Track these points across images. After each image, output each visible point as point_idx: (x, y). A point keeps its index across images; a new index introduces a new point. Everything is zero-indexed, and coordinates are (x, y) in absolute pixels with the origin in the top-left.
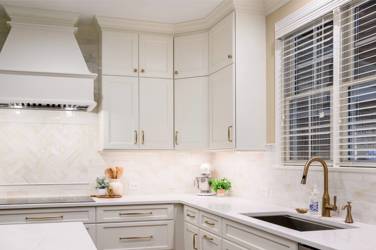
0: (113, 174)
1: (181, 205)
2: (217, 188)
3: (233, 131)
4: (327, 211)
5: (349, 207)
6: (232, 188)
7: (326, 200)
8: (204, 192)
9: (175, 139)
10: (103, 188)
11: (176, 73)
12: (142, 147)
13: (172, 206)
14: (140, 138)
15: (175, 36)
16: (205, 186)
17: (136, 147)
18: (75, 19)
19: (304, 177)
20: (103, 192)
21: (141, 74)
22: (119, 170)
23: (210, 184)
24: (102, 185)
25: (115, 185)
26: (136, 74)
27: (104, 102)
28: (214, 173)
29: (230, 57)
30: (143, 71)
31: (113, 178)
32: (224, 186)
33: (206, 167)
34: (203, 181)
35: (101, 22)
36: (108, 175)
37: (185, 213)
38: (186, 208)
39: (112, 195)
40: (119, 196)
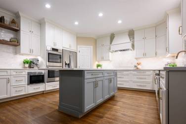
9: (156, 54)
12: (146, 57)
18: (128, 31)
24: (135, 66)
34: (167, 65)
36: (137, 64)
39: (137, 68)
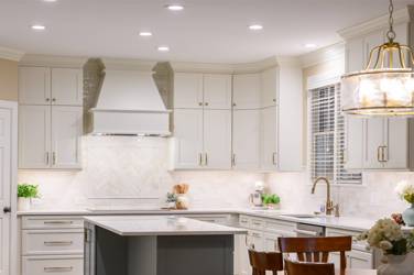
0: (180, 189)
1: (237, 215)
2: (268, 202)
3: (276, 156)
4: (329, 211)
5: (337, 207)
6: (281, 203)
7: (328, 205)
8: (257, 206)
9: (233, 161)
10: (173, 201)
11: (234, 105)
13: (230, 215)
14: (204, 160)
15: (233, 74)
16: (258, 201)
17: (200, 167)
19: (313, 189)
20: (172, 204)
21: (205, 107)
22: (186, 187)
23: (263, 199)
24: (171, 198)
25: (183, 199)
26: (201, 107)
28: (267, 190)
29: (274, 100)
30: (207, 104)
31: (180, 193)
32: (274, 201)
33: (259, 184)
34: (257, 196)
37: (241, 219)
38: (241, 216)
40: (185, 209)
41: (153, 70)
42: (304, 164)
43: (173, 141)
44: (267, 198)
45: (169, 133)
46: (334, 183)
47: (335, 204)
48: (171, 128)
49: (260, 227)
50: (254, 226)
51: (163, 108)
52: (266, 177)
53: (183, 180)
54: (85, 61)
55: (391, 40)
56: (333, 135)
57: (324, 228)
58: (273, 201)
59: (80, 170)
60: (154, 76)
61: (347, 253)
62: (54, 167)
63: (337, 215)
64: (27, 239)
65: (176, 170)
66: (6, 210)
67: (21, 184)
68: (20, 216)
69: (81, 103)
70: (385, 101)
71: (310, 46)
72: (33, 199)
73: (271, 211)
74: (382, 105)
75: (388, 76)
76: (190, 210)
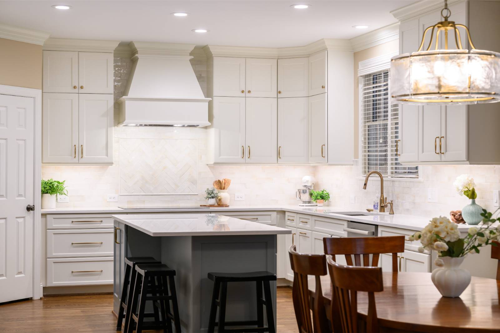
0: (221, 185)
1: (283, 212)
2: (316, 199)
3: (325, 148)
4: (382, 208)
5: (391, 204)
6: (331, 199)
7: (382, 200)
8: (304, 202)
9: (279, 153)
10: (213, 198)
11: (280, 92)
12: (248, 160)
13: (275, 213)
14: (246, 153)
15: (278, 59)
16: (306, 197)
17: (243, 161)
19: (365, 184)
20: (212, 201)
21: (248, 95)
22: (227, 182)
23: (311, 195)
25: (224, 195)
26: (243, 95)
27: (215, 120)
28: (316, 185)
29: (323, 87)
30: (249, 92)
31: (221, 189)
33: (308, 179)
34: (304, 192)
35: (213, 50)
36: (216, 187)
37: (287, 218)
38: (287, 214)
40: (228, 206)
41: (191, 54)
42: (356, 156)
43: (212, 132)
44: (315, 193)
45: (209, 124)
46: (388, 177)
47: (388, 201)
48: (211, 118)
49: (308, 226)
50: (301, 225)
51: (201, 96)
52: (314, 170)
53: (224, 174)
54: (116, 45)
55: (446, 18)
56: (387, 125)
57: (377, 226)
58: (322, 198)
59: (111, 164)
60: (191, 61)
61: (399, 254)
62: (81, 161)
63: (392, 212)
64: (52, 239)
65: (215, 163)
66: (29, 209)
67: (46, 180)
68: (44, 215)
69: (112, 90)
70: (440, 87)
71: (362, 27)
72: (59, 196)
73: (320, 208)
74: (436, 90)
75: (443, 59)
76: (231, 207)
